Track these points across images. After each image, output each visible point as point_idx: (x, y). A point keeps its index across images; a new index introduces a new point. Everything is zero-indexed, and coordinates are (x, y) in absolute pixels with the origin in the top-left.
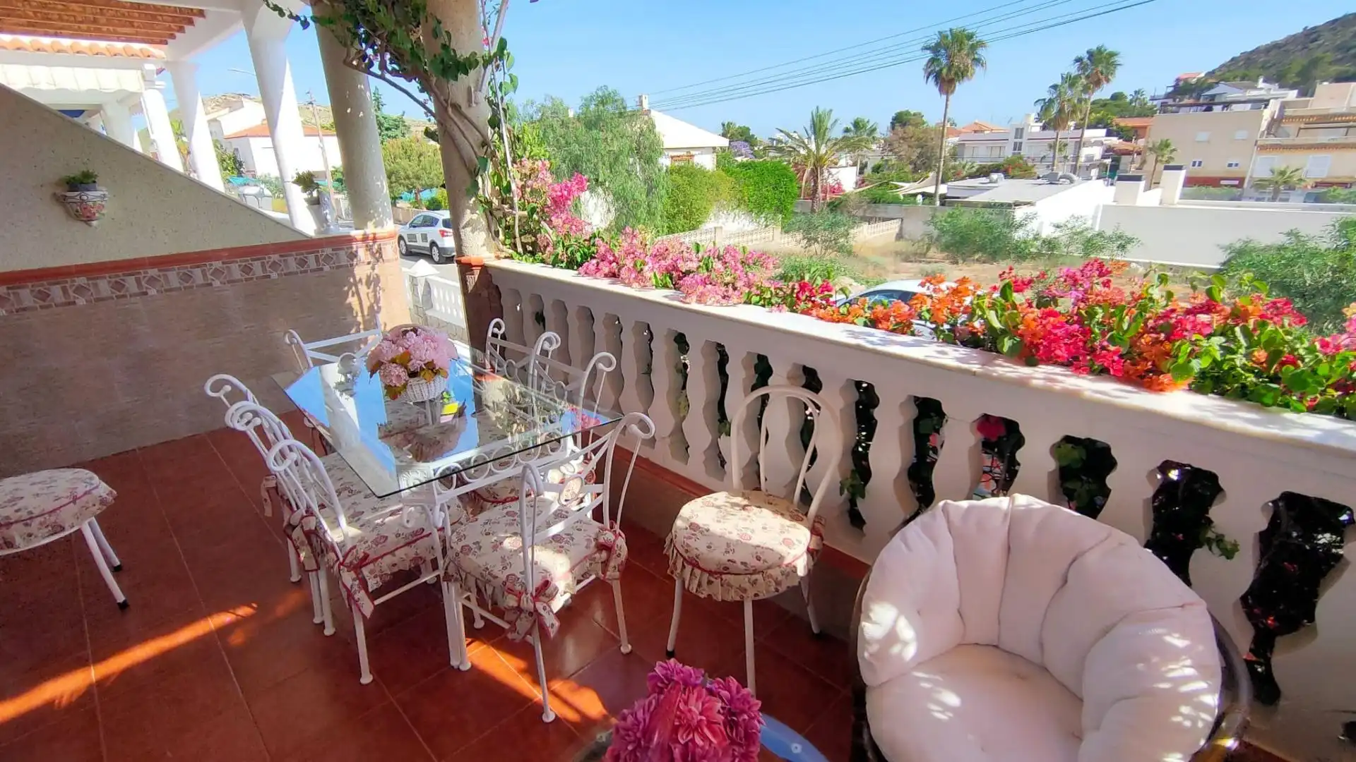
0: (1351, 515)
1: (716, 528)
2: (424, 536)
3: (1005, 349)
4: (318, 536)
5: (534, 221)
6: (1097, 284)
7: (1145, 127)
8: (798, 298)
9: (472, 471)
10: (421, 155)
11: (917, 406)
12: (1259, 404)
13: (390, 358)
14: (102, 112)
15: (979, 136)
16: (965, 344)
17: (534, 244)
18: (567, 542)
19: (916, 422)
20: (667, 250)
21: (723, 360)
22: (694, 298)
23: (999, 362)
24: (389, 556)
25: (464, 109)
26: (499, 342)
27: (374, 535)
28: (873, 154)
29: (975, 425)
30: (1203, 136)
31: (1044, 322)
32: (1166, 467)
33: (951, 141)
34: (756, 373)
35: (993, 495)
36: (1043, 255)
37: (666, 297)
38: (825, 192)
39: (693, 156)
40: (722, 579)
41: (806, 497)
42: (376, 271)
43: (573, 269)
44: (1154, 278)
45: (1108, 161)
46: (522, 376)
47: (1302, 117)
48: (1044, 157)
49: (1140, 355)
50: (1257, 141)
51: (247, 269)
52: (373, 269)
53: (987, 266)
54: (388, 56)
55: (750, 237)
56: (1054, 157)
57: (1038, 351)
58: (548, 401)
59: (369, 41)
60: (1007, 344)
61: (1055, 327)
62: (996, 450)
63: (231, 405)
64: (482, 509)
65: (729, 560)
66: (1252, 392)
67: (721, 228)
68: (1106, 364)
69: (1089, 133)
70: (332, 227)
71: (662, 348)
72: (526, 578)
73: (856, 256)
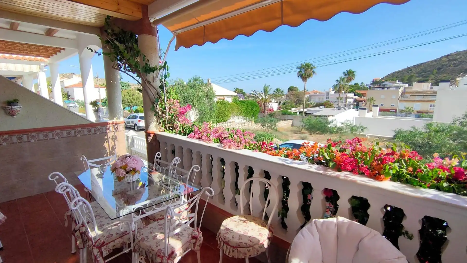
0: (447, 223)
1: (235, 230)
2: (126, 234)
3: (331, 166)
4: (85, 234)
5: (173, 119)
6: (358, 145)
7: (365, 94)
8: (262, 147)
9: (147, 209)
10: (133, 95)
11: (303, 184)
12: (412, 185)
13: (120, 167)
14: (22, 78)
15: (315, 94)
16: (317, 164)
17: (172, 127)
18: (181, 236)
19: (303, 191)
20: (218, 130)
21: (237, 168)
22: (227, 147)
23: (329, 170)
24: (113, 242)
25: (151, 83)
26: (159, 160)
27: (107, 234)
28: (283, 99)
29: (323, 191)
30: (383, 97)
31: (342, 157)
32: (386, 207)
33: (307, 96)
34: (248, 172)
35: (331, 217)
36: (338, 132)
37: (218, 146)
38: (268, 110)
39: (225, 98)
40: (237, 250)
41: (267, 218)
42: (116, 134)
43: (186, 136)
44: (375, 143)
45: (355, 103)
46: (166, 173)
47: (411, 92)
48: (336, 101)
49: (374, 168)
50: (399, 99)
51: (69, 133)
52: (115, 134)
53: (321, 135)
54: (127, 65)
55: (244, 125)
56: (339, 101)
57: (341, 167)
58: (174, 181)
59: (121, 60)
60: (331, 164)
61: (346, 159)
62: (330, 200)
63: (58, 183)
64: (149, 223)
65: (240, 242)
66: (410, 181)
67: (234, 121)
68: (363, 171)
69: (349, 95)
70: (101, 119)
71: (216, 164)
72: (165, 251)
73: (279, 131)
